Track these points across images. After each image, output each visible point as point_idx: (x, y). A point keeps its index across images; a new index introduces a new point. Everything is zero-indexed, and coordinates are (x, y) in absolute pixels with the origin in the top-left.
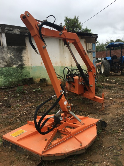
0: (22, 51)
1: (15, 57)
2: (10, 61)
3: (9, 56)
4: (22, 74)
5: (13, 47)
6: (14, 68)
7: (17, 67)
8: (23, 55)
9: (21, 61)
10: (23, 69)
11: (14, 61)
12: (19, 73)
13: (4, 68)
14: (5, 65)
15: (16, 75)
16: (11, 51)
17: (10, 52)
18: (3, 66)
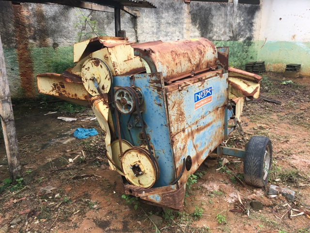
0: (255, 12)
1: (244, 23)
2: (237, 30)
3: (238, 21)
4: (247, 55)
5: (245, 6)
6: (240, 43)
7: (244, 42)
8: (254, 21)
9: (251, 31)
10: (250, 45)
11: (242, 31)
12: (244, 53)
13: (228, 42)
14: (230, 37)
15: (240, 55)
16: (242, 13)
17: (240, 14)
18: (228, 38)
